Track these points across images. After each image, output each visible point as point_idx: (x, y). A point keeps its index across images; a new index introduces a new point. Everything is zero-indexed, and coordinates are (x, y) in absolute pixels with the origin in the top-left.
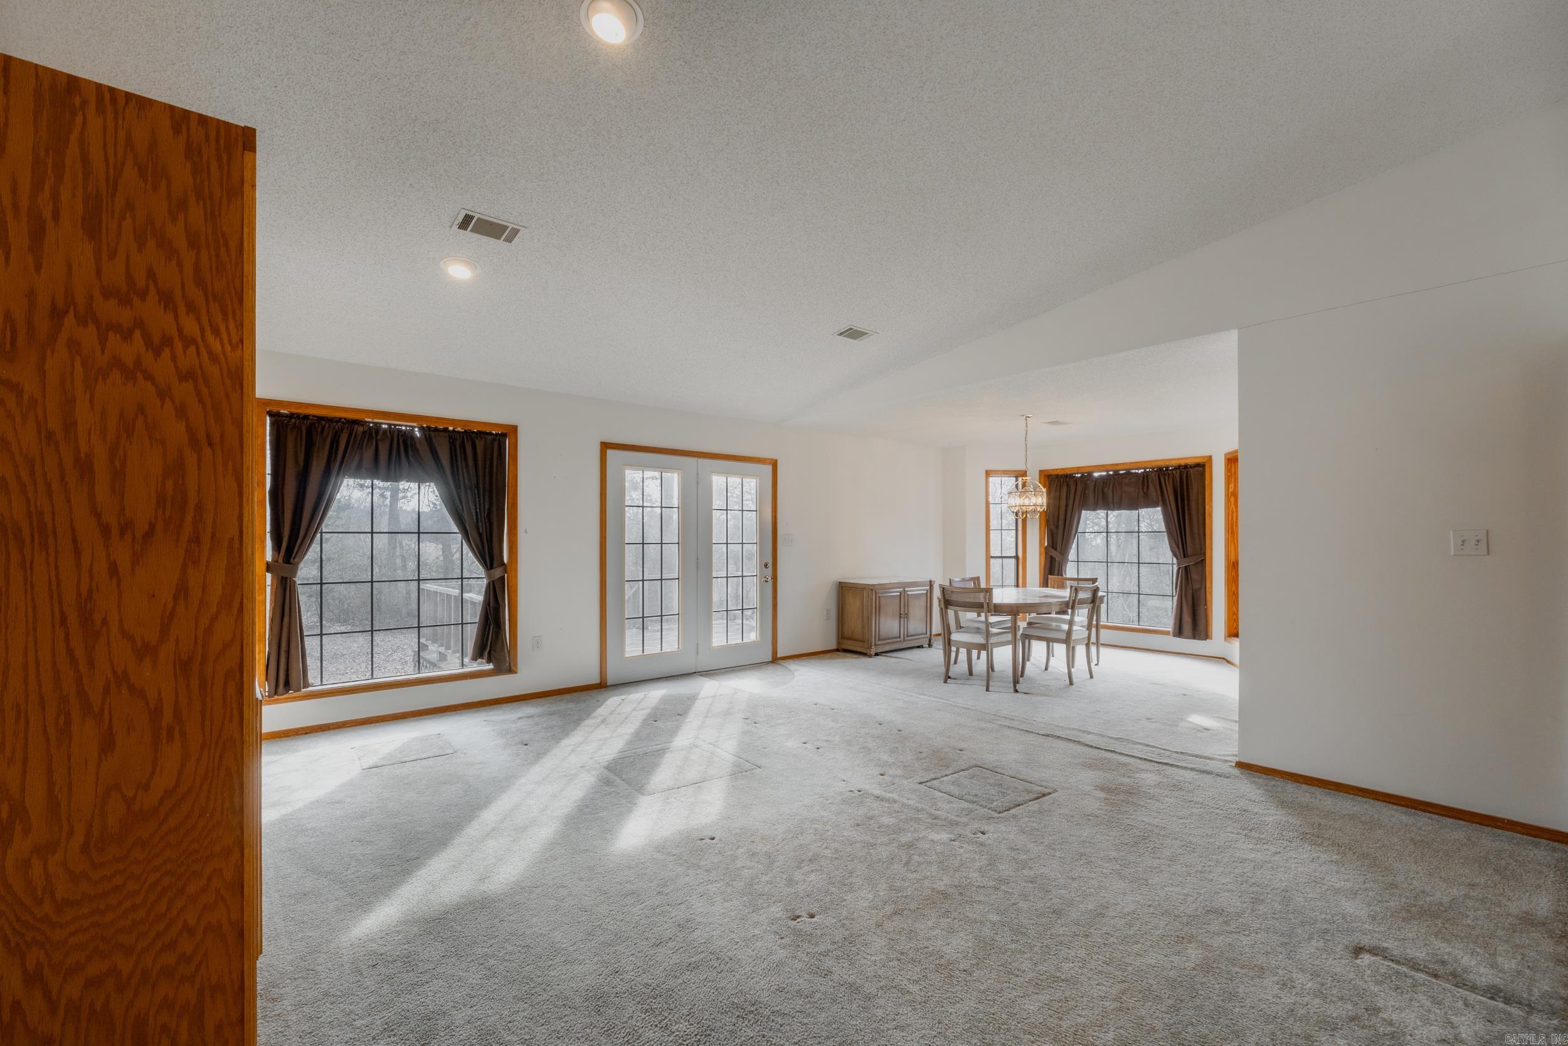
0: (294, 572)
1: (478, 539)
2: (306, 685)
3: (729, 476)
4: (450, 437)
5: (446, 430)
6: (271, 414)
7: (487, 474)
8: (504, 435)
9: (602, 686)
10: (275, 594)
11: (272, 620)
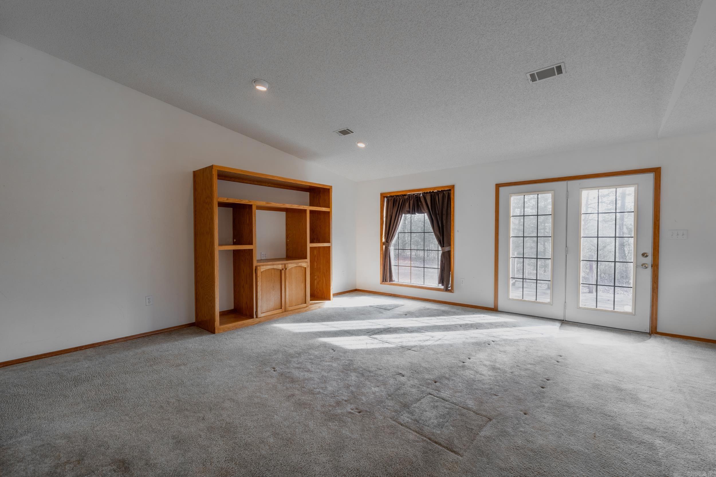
0: (389, 245)
2: (391, 281)
3: (600, 189)
4: (431, 195)
5: (430, 192)
6: (386, 198)
8: (450, 190)
9: (494, 310)
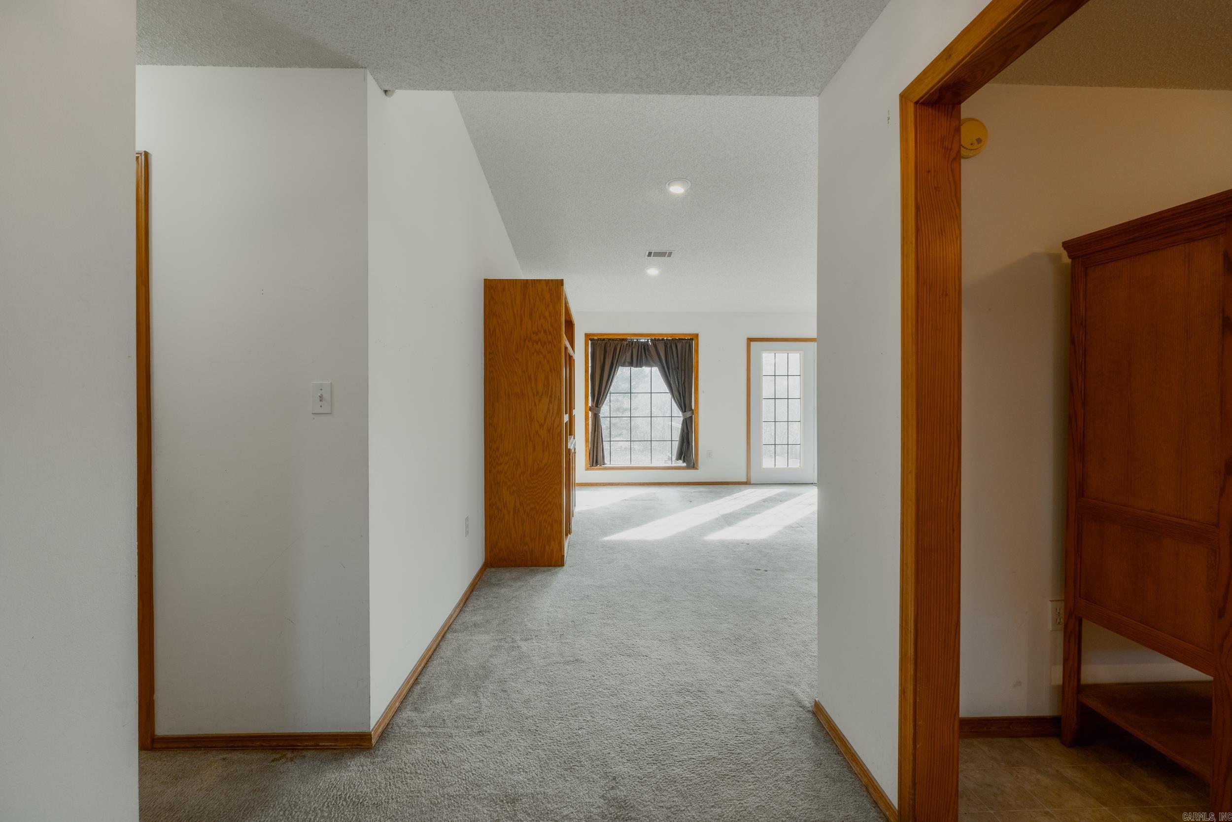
0: (599, 411)
1: (678, 396)
2: (604, 464)
4: (665, 343)
5: (663, 339)
6: (591, 340)
7: (683, 361)
8: (692, 339)
9: (747, 483)
10: (592, 421)
11: (591, 433)
